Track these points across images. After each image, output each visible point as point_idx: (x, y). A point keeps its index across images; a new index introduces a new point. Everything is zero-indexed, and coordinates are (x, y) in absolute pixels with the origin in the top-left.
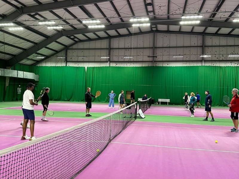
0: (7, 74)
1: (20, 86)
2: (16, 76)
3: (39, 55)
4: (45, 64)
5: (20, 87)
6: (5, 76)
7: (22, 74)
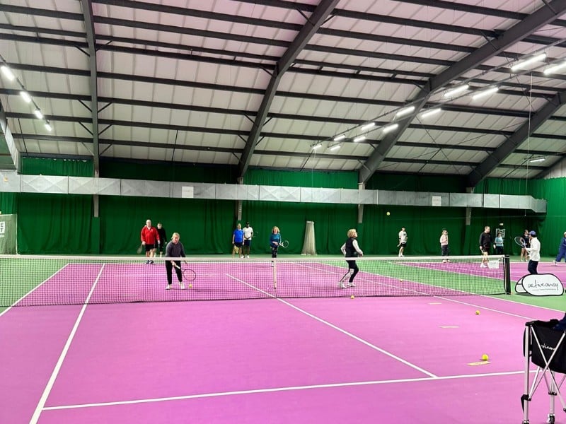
0: (456, 203)
1: (502, 224)
2: (480, 206)
3: (535, 156)
4: (562, 173)
5: (501, 227)
6: (451, 206)
7: (493, 201)
